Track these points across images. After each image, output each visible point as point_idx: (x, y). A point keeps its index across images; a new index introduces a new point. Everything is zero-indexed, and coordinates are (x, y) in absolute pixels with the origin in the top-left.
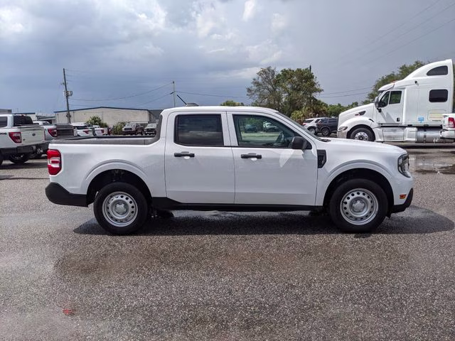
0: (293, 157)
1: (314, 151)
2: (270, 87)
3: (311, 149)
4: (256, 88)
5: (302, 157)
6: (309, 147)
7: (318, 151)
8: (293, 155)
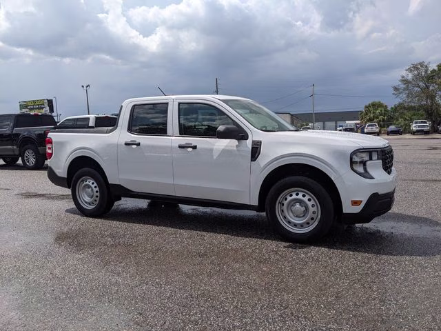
0: (227, 148)
1: (249, 143)
2: (421, 84)
3: (247, 139)
4: (404, 86)
5: (235, 148)
6: (245, 137)
7: (253, 142)
8: (227, 146)
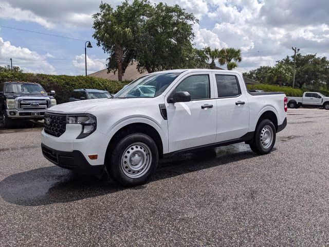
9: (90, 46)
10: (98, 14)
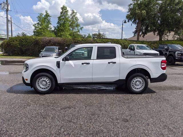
9: (125, 22)
10: (131, 4)
